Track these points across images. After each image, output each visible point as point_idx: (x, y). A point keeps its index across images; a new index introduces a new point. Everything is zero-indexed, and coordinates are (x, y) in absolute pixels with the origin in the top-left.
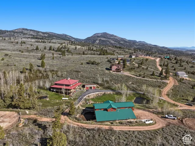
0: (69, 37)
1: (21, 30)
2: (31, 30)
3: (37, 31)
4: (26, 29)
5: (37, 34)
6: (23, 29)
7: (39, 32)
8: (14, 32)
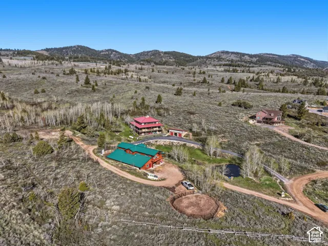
0: (302, 59)
1: (218, 54)
2: (233, 53)
3: (240, 53)
4: (227, 53)
5: (240, 58)
6: (223, 52)
7: (244, 55)
8: (207, 57)
